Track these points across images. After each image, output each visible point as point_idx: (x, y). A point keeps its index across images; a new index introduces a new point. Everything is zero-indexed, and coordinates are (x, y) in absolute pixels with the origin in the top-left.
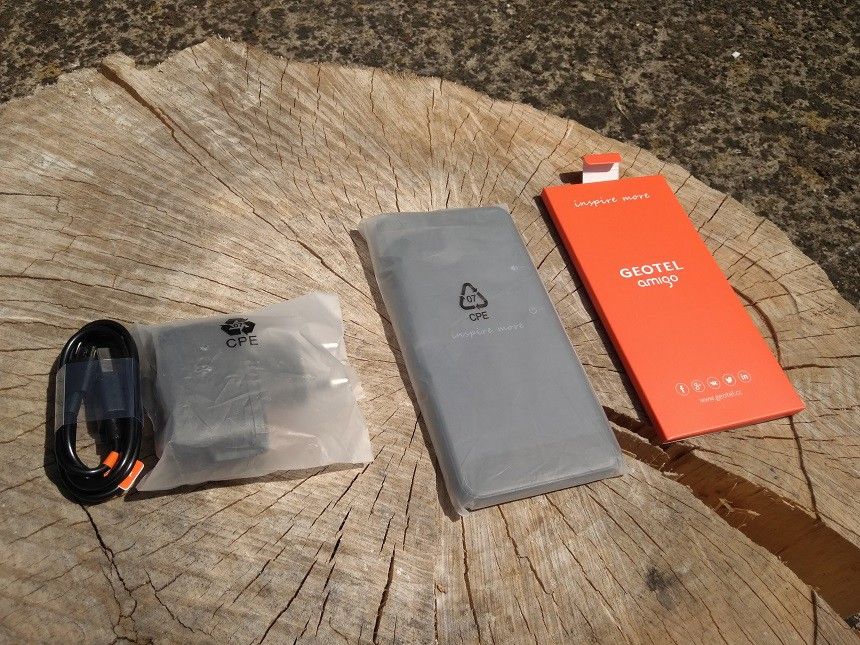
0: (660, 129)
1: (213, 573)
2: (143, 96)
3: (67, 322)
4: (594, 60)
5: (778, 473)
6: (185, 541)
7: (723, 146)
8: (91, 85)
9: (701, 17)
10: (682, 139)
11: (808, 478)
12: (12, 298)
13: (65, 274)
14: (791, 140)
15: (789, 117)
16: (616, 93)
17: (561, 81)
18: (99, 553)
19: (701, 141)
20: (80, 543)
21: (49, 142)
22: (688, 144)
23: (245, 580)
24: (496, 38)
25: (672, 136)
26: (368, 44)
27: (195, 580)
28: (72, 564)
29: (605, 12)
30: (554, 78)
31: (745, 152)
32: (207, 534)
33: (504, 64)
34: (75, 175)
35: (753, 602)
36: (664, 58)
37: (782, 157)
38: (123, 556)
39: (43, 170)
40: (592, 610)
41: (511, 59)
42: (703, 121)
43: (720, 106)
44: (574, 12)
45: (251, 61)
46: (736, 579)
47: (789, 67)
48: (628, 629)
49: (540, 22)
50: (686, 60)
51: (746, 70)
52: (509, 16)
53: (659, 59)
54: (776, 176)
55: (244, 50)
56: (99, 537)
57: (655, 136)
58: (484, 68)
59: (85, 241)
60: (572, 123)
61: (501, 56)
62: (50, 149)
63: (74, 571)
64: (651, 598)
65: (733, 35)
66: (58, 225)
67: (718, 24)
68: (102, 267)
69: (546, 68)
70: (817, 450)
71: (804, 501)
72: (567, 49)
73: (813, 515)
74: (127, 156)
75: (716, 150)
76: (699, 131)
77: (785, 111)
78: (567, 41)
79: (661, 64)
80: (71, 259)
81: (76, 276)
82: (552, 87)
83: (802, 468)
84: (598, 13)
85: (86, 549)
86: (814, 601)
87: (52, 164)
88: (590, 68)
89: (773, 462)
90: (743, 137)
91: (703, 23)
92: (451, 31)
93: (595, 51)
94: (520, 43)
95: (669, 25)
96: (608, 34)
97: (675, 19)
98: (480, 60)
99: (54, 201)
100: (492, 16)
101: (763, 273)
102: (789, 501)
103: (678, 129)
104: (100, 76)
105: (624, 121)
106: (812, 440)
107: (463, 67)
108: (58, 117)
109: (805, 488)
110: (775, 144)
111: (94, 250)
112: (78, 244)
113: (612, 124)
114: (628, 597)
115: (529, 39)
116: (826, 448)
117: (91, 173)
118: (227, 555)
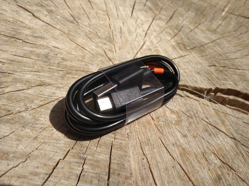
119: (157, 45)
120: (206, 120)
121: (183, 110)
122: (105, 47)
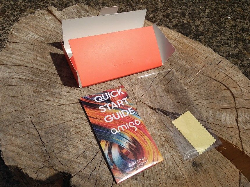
0: (205, 38)
1: (71, 151)
2: (58, 18)
3: (35, 79)
4: (187, 17)
5: (232, 137)
6: (64, 141)
7: (223, 44)
8: (44, 14)
9: (219, 6)
10: (211, 41)
11: (241, 140)
12: (20, 72)
13: (35, 66)
14: (244, 43)
15: (244, 37)
16: (193, 26)
17: (177, 22)
18: (40, 143)
19: (217, 42)
20: (35, 139)
21: (32, 29)
22: (213, 43)
23: (80, 153)
24: (159, 9)
25: (208, 40)
26: (122, 8)
27: (66, 152)
28: (33, 145)
29: (191, 3)
30: (175, 21)
31: (230, 46)
32: (70, 140)
33: (161, 16)
34: (39, 39)
35: (222, 173)
36: (208, 17)
37: (241, 48)
38: (47, 144)
39: (30, 37)
40: (176, 171)
41: (163, 15)
42: (218, 36)
43: (223, 32)
44: (182, 2)
45: (89, 10)
46: (218, 166)
47: (245, 22)
48: (186, 177)
49: (172, 5)
50: (214, 18)
51: (232, 22)
52: (163, 3)
53: (206, 17)
54: (238, 54)
55: (87, 7)
56: (40, 138)
57: (203, 40)
58: (155, 17)
59: (40, 57)
60: (180, 34)
61: (160, 14)
62: (32, 32)
63: (33, 147)
64: (193, 169)
65: (228, 12)
66: (33, 52)
67: (224, 9)
68: (45, 65)
69: (173, 18)
70: (244, 132)
71: (239, 146)
72: (179, 13)
73: (242, 150)
74: (53, 35)
75: (221, 45)
76: (216, 39)
77: (242, 35)
78: (179, 11)
79: (206, 19)
80: (37, 62)
81: (38, 67)
82: (174, 24)
83: (240, 137)
84: (189, 3)
85: (37, 141)
86: (240, 174)
87: (33, 36)
88: (186, 19)
89: (231, 134)
90: (230, 42)
91: (220, 8)
92: (146, 6)
93: (187, 14)
94: (166, 10)
95: (210, 8)
96: (192, 9)
97: (212, 6)
98: (154, 15)
99: (32, 46)
100: (158, 2)
101: (232, 81)
102: (235, 146)
103: (210, 38)
104: (47, 12)
105: (195, 35)
106: (243, 129)
107: (149, 16)
108: (35, 23)
109: (240, 142)
110: (239, 44)
111: (43, 60)
112: (39, 58)
113: (191, 35)
114: (186, 168)
115: (169, 9)
116: (247, 131)
117: (43, 39)
118: (75, 146)
119: (156, 89)
120: (166, 125)
121: (158, 119)
122: (133, 87)
